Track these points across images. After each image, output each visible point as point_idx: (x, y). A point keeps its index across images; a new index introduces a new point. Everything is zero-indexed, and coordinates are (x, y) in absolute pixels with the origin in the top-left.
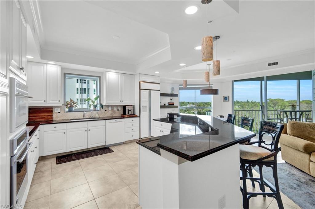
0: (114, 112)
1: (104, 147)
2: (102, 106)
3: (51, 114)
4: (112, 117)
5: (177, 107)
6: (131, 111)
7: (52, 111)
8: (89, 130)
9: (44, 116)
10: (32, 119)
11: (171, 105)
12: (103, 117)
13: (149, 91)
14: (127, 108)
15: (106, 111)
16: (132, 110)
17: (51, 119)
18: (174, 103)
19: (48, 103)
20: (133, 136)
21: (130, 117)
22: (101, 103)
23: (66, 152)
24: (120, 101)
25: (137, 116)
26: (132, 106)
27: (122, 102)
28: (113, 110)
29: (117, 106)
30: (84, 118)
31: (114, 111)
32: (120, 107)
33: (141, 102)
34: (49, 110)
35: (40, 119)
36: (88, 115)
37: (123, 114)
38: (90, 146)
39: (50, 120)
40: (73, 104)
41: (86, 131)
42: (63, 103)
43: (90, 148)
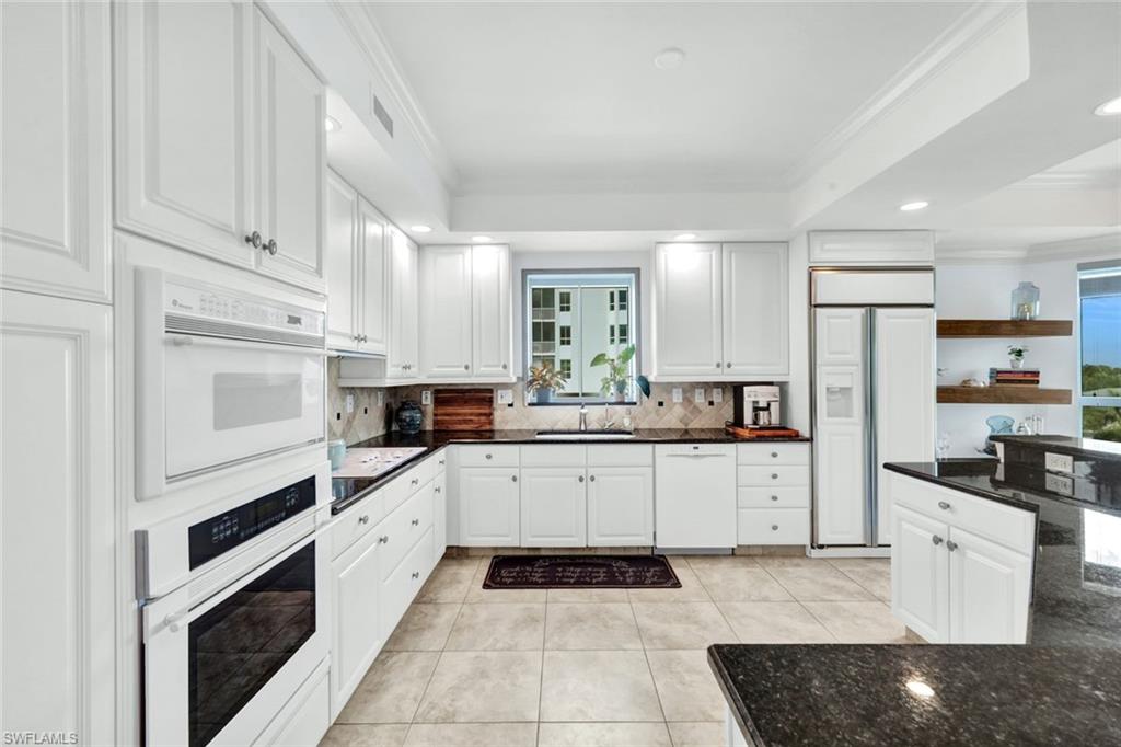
0: (696, 410)
1: (649, 553)
2: (646, 388)
3: (487, 411)
4: (687, 431)
5: (1061, 397)
6: (767, 409)
7: (490, 401)
8: (593, 479)
9: (471, 414)
10: (442, 422)
11: (1013, 386)
12: (650, 430)
13: (863, 310)
14: (750, 395)
15: (661, 404)
16: (775, 408)
17: (488, 427)
18: (1036, 374)
19: (475, 372)
20: (775, 528)
21: (760, 439)
22: (643, 374)
23: (519, 548)
24: (718, 365)
25: (795, 437)
26: (775, 389)
27: (726, 370)
28: (688, 401)
29: (708, 387)
30: (583, 428)
31: (695, 407)
32: (720, 390)
33: (819, 371)
34: (481, 396)
35: (460, 422)
36: (595, 417)
37: (731, 420)
38: (597, 539)
39: (483, 428)
40: (551, 379)
41: (581, 479)
42: (521, 375)
43: (596, 548)
